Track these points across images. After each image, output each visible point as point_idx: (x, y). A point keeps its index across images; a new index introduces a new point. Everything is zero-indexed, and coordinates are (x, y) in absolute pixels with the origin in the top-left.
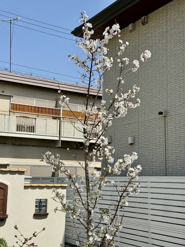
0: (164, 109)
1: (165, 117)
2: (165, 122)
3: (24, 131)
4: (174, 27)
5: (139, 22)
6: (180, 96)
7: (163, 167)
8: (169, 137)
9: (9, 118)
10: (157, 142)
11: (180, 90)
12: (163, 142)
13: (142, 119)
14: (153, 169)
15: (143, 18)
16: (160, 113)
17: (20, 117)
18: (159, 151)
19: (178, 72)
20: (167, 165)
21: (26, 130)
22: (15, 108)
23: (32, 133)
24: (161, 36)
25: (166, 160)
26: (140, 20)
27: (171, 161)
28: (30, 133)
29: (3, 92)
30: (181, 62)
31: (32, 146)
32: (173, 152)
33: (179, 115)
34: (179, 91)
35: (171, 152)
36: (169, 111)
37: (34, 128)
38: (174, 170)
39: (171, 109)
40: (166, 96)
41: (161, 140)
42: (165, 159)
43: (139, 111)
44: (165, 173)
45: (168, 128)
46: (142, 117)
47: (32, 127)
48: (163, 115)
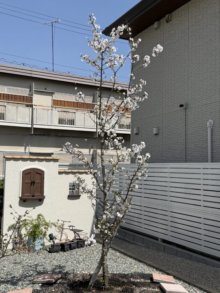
0: (185, 102)
1: (186, 109)
2: (186, 114)
3: (65, 124)
4: (195, 24)
5: (163, 20)
6: (200, 89)
7: (183, 155)
8: (189, 128)
9: (52, 113)
10: (178, 132)
11: (200, 84)
12: (183, 132)
13: (165, 111)
14: (175, 157)
15: (167, 16)
16: (181, 106)
17: (62, 111)
18: (180, 140)
19: (198, 67)
20: (187, 153)
21: (67, 123)
22: (56, 103)
23: (72, 126)
24: (183, 33)
25: (186, 149)
26: (165, 18)
27: (191, 149)
28: (71, 126)
29: (46, 89)
30: (201, 57)
31: (73, 137)
32: (192, 141)
33: (199, 107)
34: (198, 84)
35: (190, 141)
36: (189, 104)
37: (73, 121)
38: (193, 157)
39: (191, 102)
40: (187, 89)
41: (182, 130)
42: (185, 147)
43: (163, 104)
44: (185, 159)
45: (189, 119)
46: (166, 110)
47: (72, 121)
48: (184, 107)
